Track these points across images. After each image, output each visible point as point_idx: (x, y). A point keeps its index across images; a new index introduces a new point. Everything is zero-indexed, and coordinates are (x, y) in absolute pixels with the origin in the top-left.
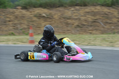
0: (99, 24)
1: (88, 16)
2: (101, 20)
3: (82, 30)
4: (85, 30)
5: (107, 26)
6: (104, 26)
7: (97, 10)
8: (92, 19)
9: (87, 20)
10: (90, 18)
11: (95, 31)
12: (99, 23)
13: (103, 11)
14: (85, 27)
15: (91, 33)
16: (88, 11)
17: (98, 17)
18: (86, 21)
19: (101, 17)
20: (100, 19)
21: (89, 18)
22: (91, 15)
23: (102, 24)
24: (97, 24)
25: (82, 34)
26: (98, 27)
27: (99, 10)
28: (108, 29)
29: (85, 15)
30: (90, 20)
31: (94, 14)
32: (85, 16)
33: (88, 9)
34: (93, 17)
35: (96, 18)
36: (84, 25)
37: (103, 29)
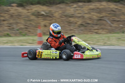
1: (92, 13)
2: (108, 18)
3: (86, 29)
4: (90, 29)
5: (115, 25)
6: (111, 24)
7: (102, 7)
8: (97, 17)
9: (92, 18)
10: (95, 16)
11: (101, 30)
13: (109, 8)
14: (90, 26)
15: (97, 33)
16: (92, 8)
17: (104, 14)
18: (90, 19)
19: (107, 15)
20: (106, 16)
21: (93, 15)
22: (96, 12)
23: (109, 22)
24: (104, 22)
26: (105, 25)
27: (105, 6)
28: (116, 27)
29: (89, 12)
30: (95, 17)
31: (100, 11)
32: (89, 13)
33: (92, 6)
34: (98, 15)
35: (101, 16)
36: (88, 24)
37: (110, 28)
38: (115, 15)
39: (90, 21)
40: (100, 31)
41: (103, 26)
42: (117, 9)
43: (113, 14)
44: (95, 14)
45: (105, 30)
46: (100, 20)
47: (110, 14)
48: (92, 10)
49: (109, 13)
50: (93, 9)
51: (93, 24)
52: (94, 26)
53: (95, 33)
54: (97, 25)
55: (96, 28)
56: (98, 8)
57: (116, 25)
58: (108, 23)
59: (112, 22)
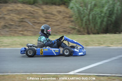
38: (34, 17)
39: (12, 22)
40: (25, 33)
41: (26, 28)
42: (34, 11)
43: (32, 16)
45: (29, 32)
46: (22, 21)
47: (29, 16)
48: (11, 12)
49: (28, 14)
50: (11, 10)
52: (18, 27)
53: (21, 35)
54: (19, 26)
56: (16, 10)
57: (38, 27)
58: (30, 25)
59: (34, 24)
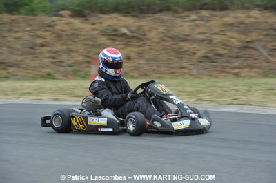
0: (257, 52)
1: (229, 34)
2: (263, 44)
3: (216, 67)
4: (223, 67)
6: (270, 57)
7: (252, 20)
8: (240, 41)
9: (229, 44)
10: (235, 39)
11: (247, 70)
12: (257, 50)
13: (266, 22)
14: (224, 59)
15: (237, 75)
16: (230, 22)
17: (254, 36)
18: (224, 45)
19: (261, 37)
20: (259, 40)
21: (232, 37)
22: (238, 32)
23: (265, 54)
24: (253, 52)
25: (216, 77)
26: (256, 59)
27: (256, 18)
29: (222, 31)
30: (235, 42)
31: (245, 28)
32: (222, 33)
33: (230, 17)
34: (242, 37)
35: (249, 39)
36: (220, 55)
37: (266, 64)
44: (235, 35)
51: (230, 57)
55: (236, 64)
